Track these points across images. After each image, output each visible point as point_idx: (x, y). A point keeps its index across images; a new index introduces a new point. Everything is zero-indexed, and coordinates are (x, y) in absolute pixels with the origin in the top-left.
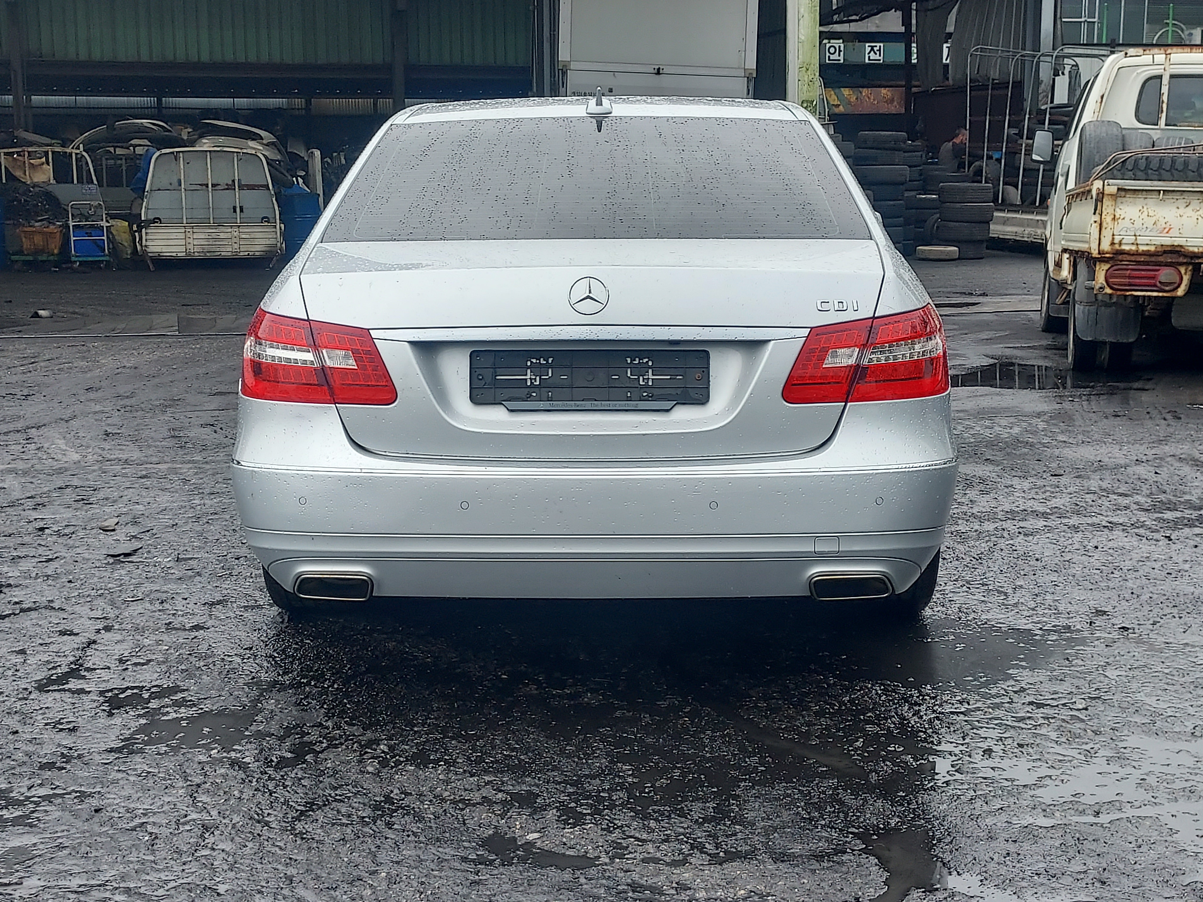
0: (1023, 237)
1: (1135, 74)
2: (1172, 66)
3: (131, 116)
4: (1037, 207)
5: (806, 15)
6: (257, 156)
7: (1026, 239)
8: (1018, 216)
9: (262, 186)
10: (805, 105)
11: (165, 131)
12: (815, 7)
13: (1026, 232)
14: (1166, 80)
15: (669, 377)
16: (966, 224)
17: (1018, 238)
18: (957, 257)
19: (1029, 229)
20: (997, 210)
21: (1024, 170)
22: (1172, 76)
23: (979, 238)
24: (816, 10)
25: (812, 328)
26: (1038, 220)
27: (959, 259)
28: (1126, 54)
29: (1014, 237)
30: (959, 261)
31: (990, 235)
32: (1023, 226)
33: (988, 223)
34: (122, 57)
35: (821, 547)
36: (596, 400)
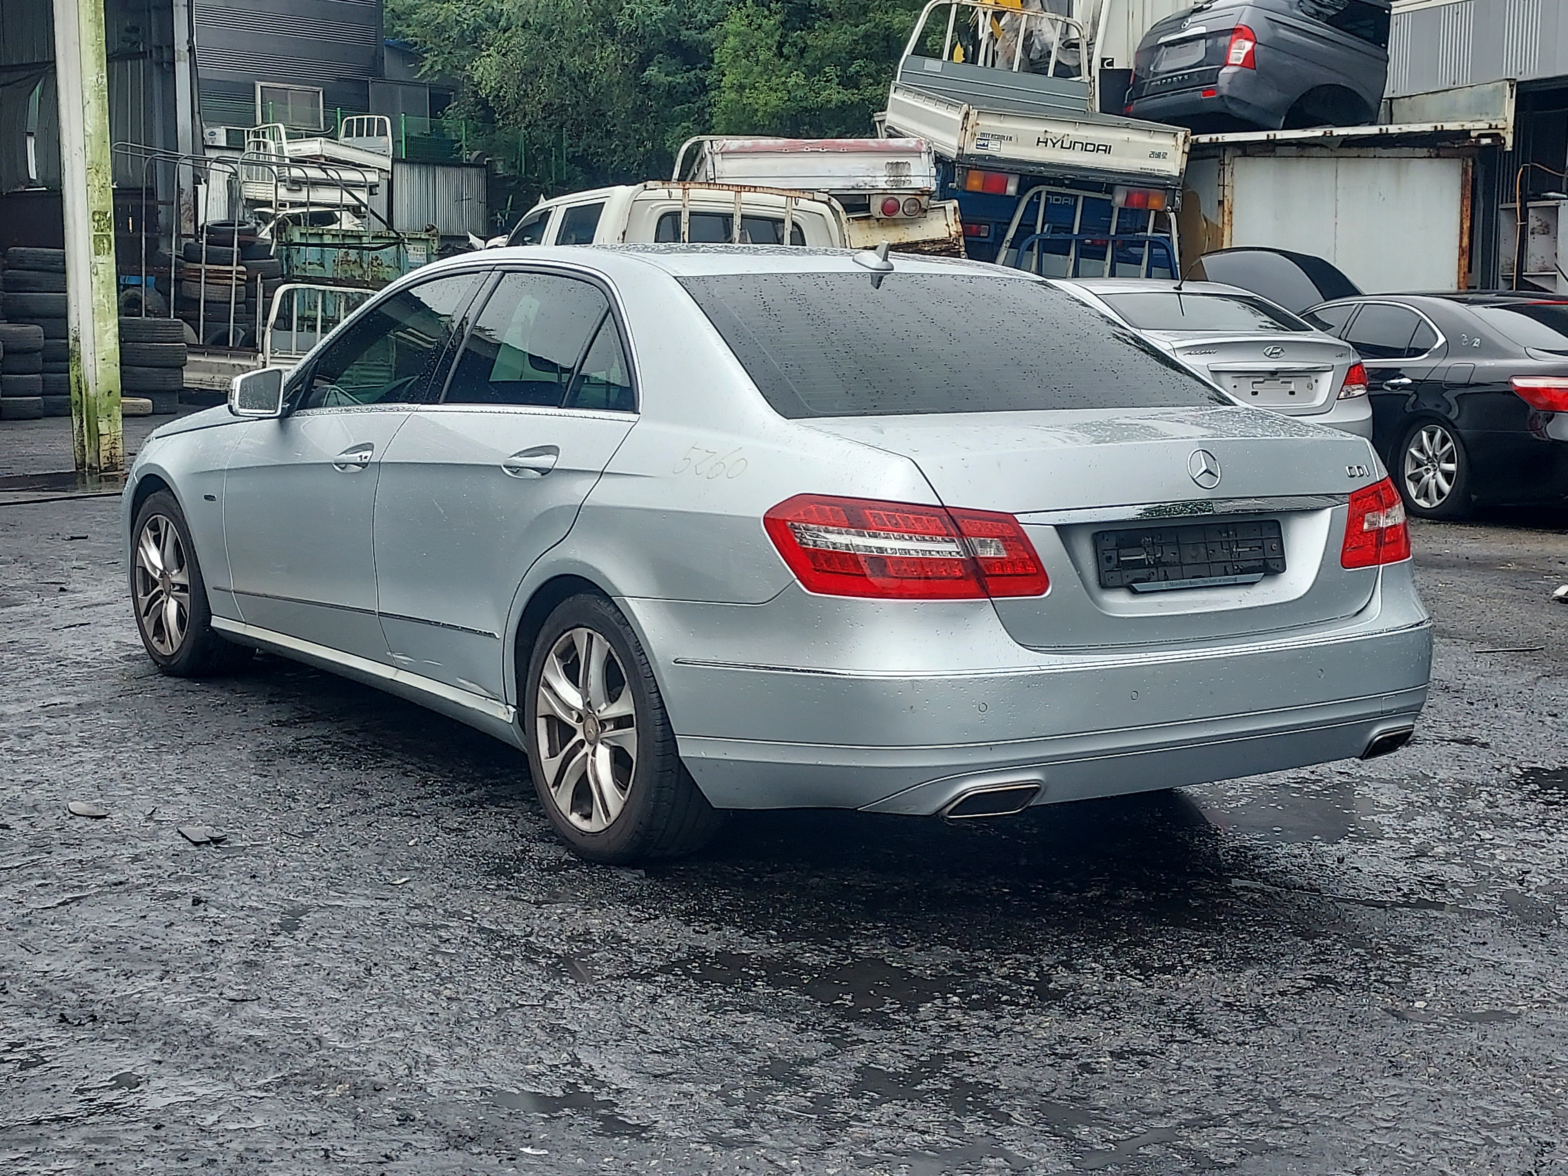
0: (213, 386)
1: (649, 209)
2: (691, 203)
4: (231, 349)
5: (92, 101)
7: (218, 388)
8: (202, 359)
10: (97, 217)
12: (102, 91)
13: (217, 379)
14: (685, 218)
16: (156, 370)
17: (204, 387)
18: (151, 411)
19: (221, 376)
20: (190, 353)
21: (205, 302)
22: (691, 214)
23: (173, 387)
24: (104, 95)
26: (234, 365)
27: (153, 414)
28: (645, 186)
29: (200, 386)
30: (153, 417)
31: (185, 385)
32: (211, 372)
33: (180, 368)
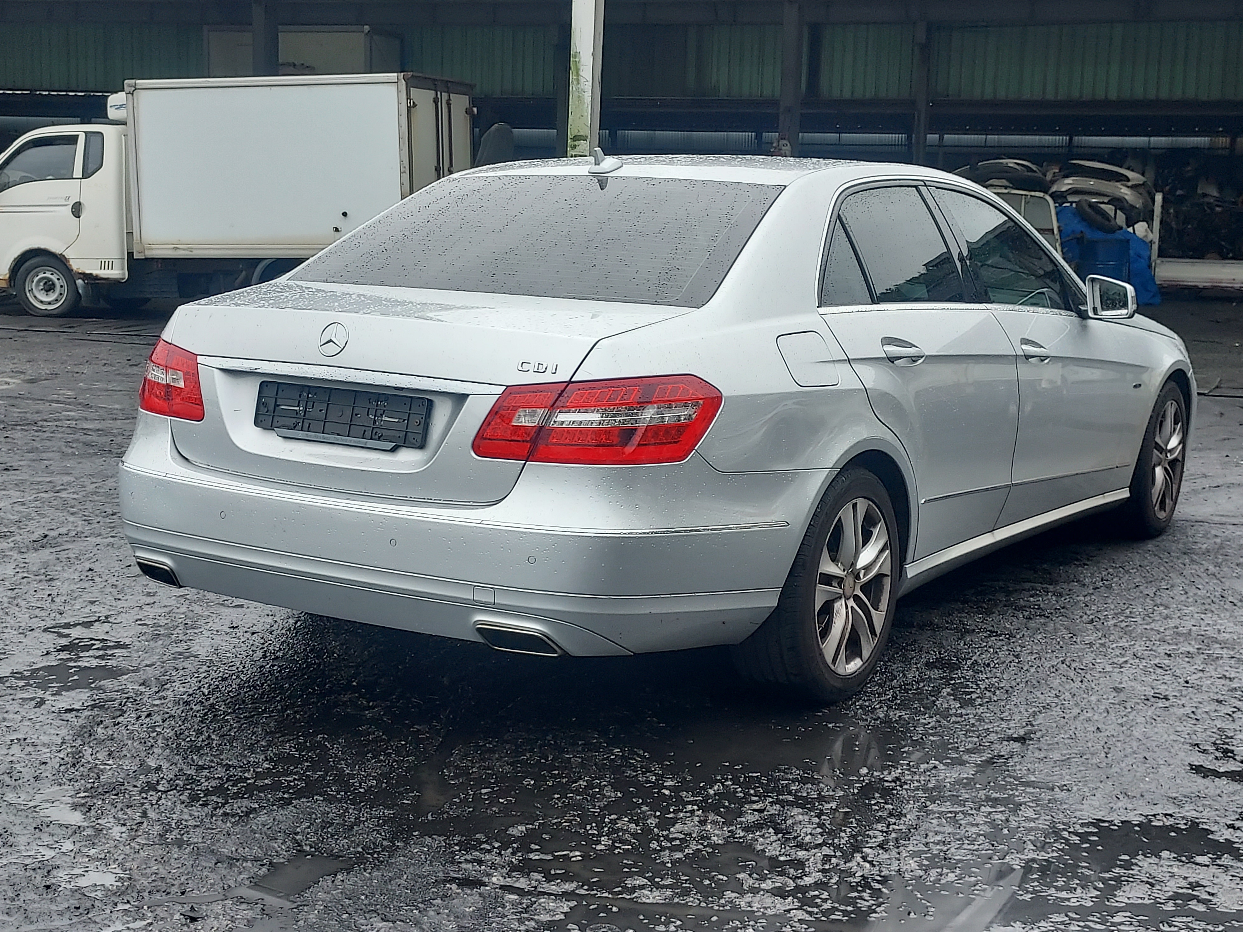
3: (1004, 155)
6: (1045, 199)
9: (1048, 230)
11: (1028, 171)
15: (397, 420)
25: (508, 386)
34: (1027, 95)
35: (480, 597)
36: (338, 435)
